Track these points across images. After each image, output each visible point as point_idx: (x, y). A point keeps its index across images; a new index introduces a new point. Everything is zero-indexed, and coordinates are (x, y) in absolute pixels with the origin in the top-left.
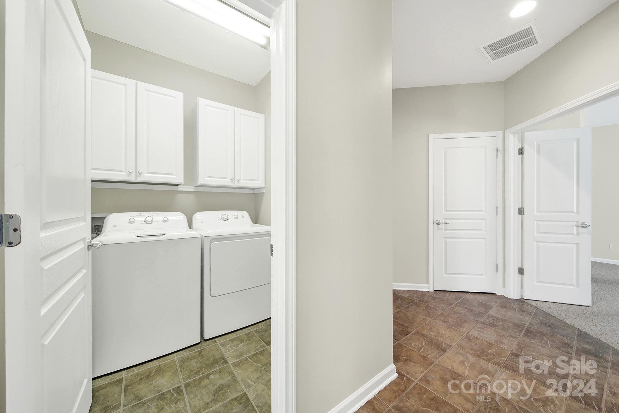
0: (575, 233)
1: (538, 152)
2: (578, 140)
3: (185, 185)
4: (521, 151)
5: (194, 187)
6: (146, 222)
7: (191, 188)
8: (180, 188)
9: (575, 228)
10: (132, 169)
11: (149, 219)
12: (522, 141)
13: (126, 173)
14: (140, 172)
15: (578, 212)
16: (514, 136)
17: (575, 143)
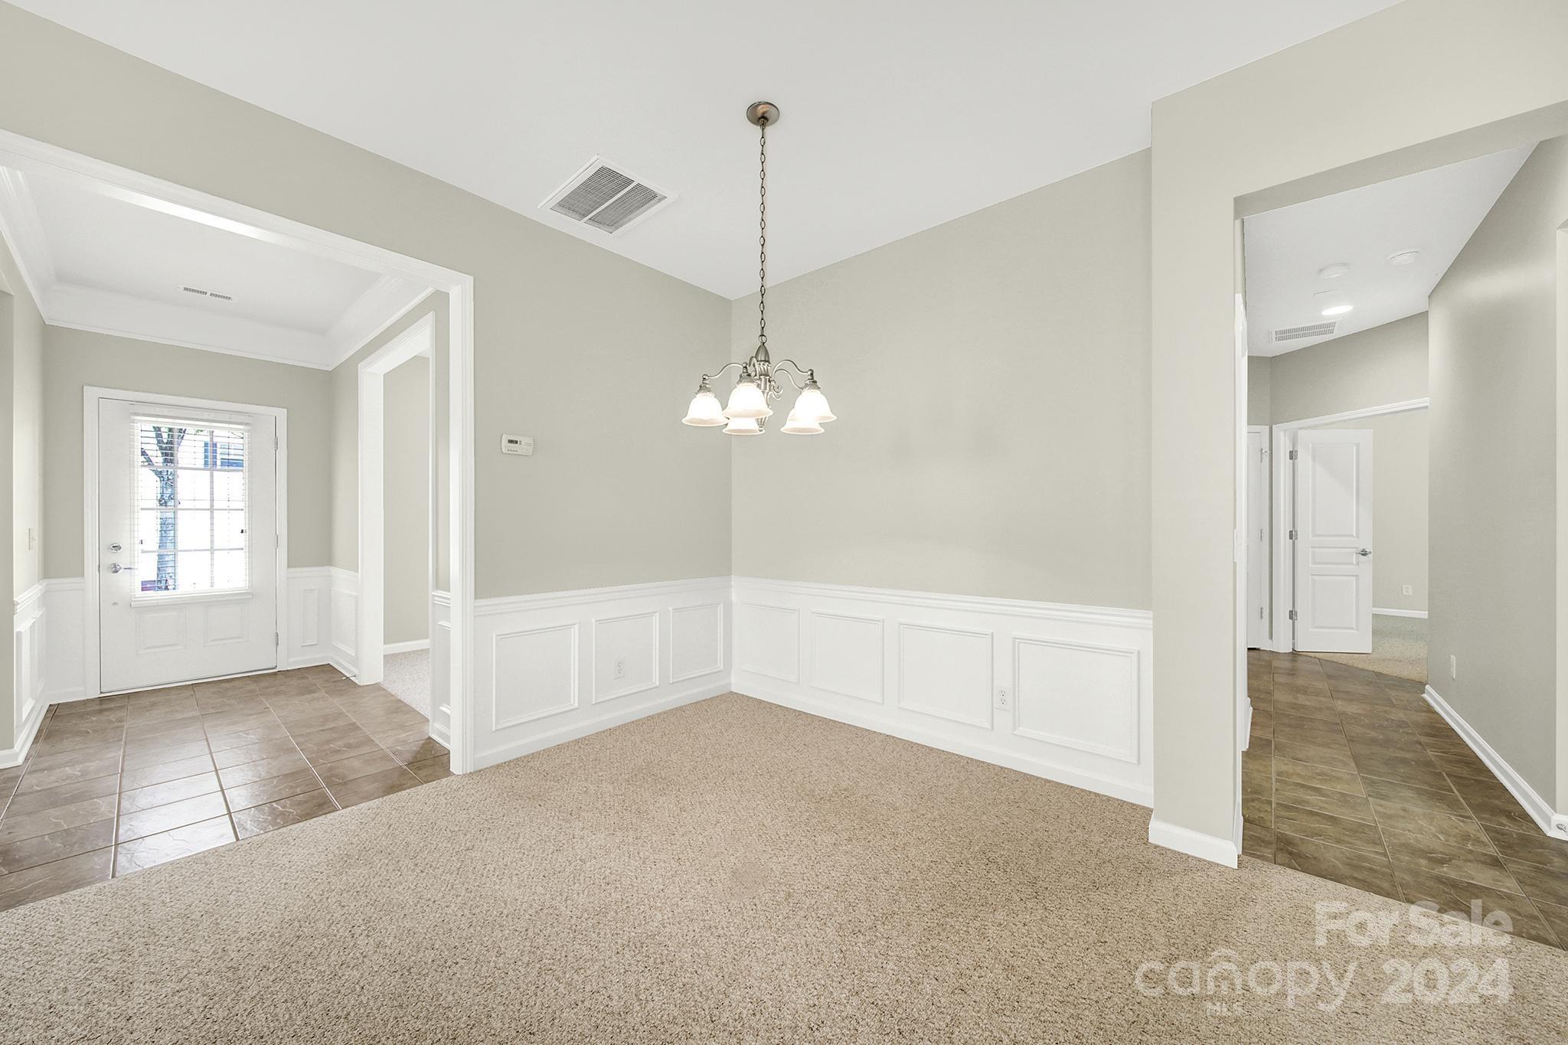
0: (1355, 563)
1: (1314, 458)
2: (1358, 445)
4: (1292, 455)
9: (1354, 555)
12: (1294, 443)
15: (1358, 536)
16: (1285, 435)
17: (1355, 448)
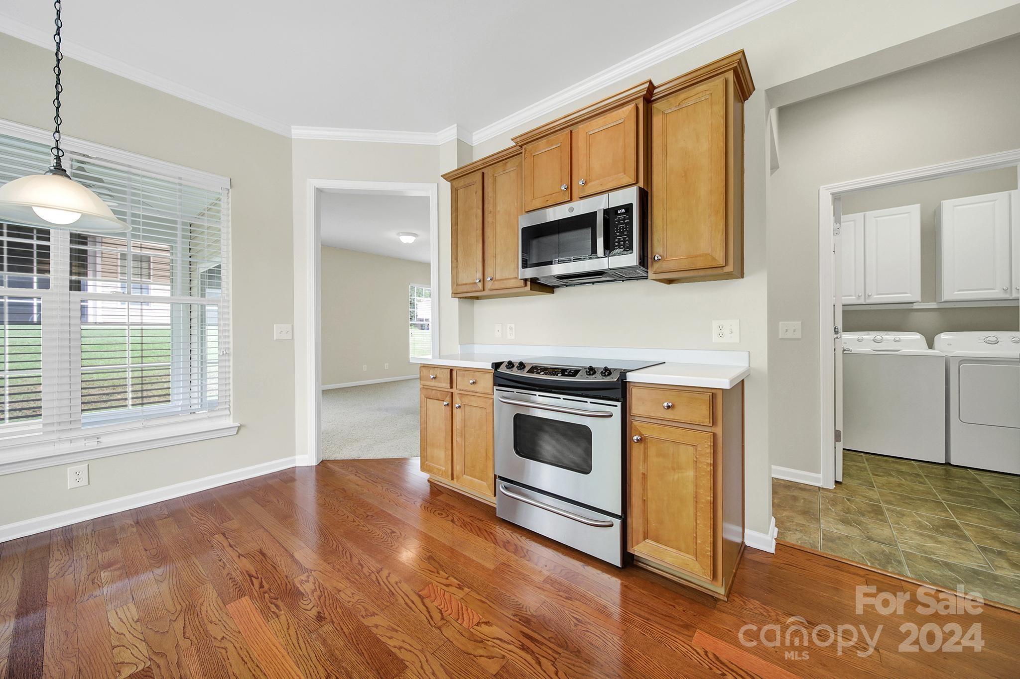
3: (923, 301)
5: (937, 303)
6: (875, 341)
7: (934, 305)
8: (916, 306)
10: (861, 293)
11: (879, 338)
13: (855, 296)
14: (870, 294)
